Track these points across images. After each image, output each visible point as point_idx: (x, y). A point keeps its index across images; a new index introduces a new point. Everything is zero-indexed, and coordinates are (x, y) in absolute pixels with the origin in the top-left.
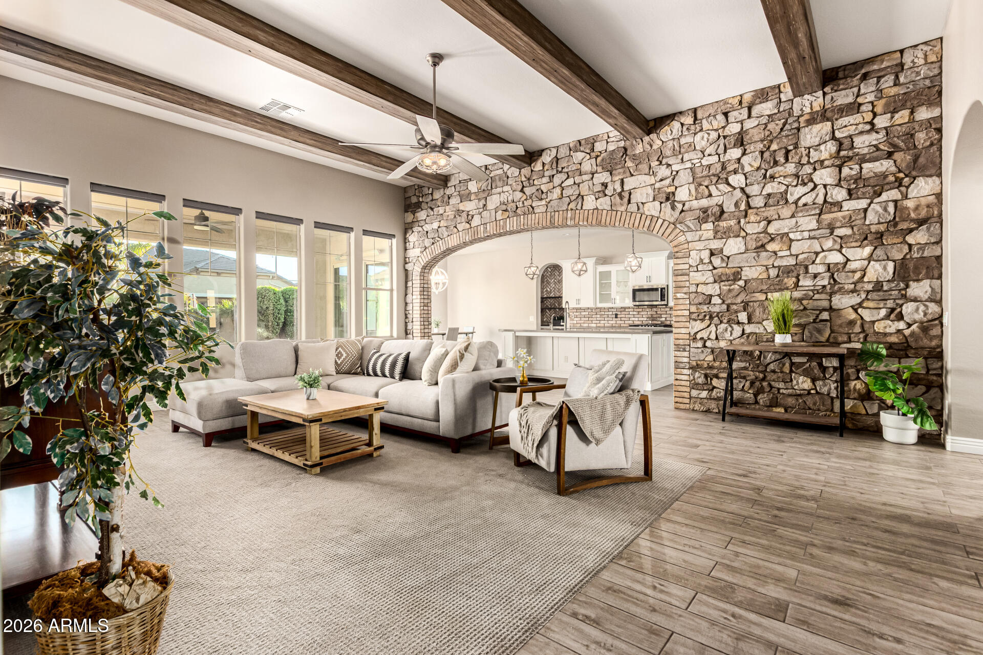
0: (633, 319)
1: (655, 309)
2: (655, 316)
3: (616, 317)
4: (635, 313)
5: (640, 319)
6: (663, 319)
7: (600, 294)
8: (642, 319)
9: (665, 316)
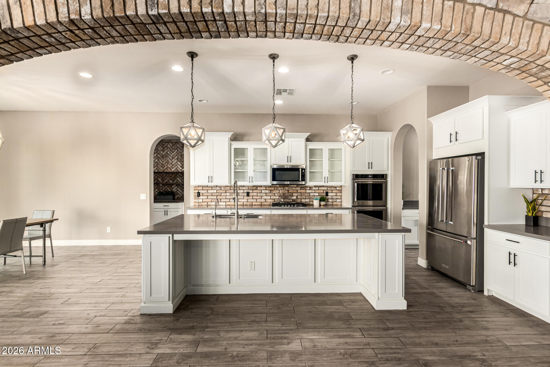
0: (266, 197)
1: (287, 188)
2: (287, 195)
3: (248, 194)
4: (267, 191)
5: (272, 197)
6: (295, 198)
7: (235, 172)
8: (274, 197)
9: (296, 194)
